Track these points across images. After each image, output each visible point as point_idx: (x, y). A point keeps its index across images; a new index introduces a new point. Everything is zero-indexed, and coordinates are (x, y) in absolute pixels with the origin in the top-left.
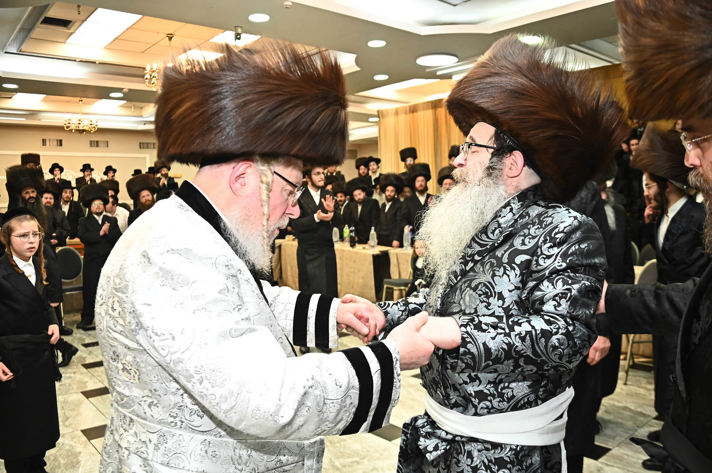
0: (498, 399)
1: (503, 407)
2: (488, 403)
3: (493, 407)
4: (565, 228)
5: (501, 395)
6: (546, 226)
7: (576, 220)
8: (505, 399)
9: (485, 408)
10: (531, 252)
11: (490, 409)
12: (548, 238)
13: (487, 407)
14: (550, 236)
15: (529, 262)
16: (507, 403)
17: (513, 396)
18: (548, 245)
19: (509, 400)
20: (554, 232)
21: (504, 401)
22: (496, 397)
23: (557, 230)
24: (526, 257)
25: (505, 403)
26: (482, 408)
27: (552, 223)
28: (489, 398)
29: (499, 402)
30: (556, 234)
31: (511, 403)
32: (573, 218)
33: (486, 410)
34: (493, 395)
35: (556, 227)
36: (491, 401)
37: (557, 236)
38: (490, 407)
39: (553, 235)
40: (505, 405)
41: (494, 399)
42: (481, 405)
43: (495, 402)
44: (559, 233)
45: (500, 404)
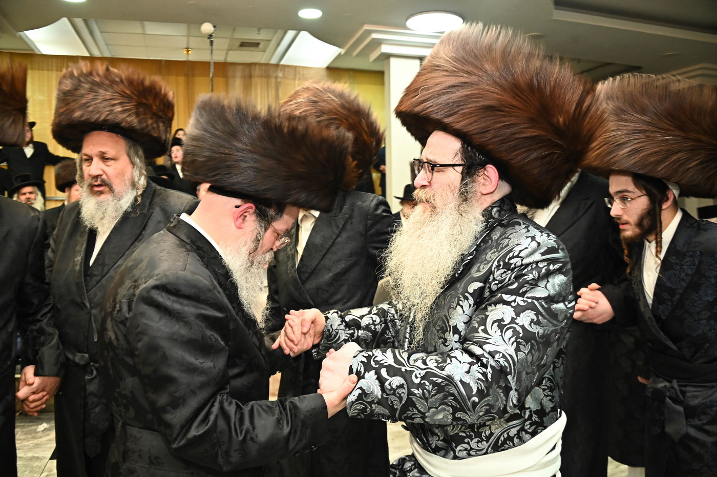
0: (476, 440)
1: (482, 447)
2: (466, 445)
3: (472, 449)
4: (520, 251)
5: (478, 435)
6: (502, 249)
7: (534, 242)
8: (484, 438)
9: (464, 450)
10: (483, 279)
11: (469, 451)
12: (502, 263)
13: (466, 449)
14: (504, 261)
15: (482, 290)
16: (487, 443)
17: (492, 434)
18: (502, 271)
19: (488, 439)
20: (508, 257)
21: (483, 440)
22: (473, 437)
23: (511, 254)
24: (479, 285)
25: (485, 442)
26: (460, 450)
27: (508, 245)
28: (466, 440)
29: (478, 442)
30: (510, 259)
31: (490, 441)
32: (530, 239)
33: (465, 452)
34: (470, 437)
35: (511, 251)
36: (468, 443)
37: (511, 262)
38: (469, 448)
39: (507, 260)
40: (485, 445)
41: (472, 440)
42: (459, 448)
43: (473, 444)
44: (513, 257)
45: (480, 444)
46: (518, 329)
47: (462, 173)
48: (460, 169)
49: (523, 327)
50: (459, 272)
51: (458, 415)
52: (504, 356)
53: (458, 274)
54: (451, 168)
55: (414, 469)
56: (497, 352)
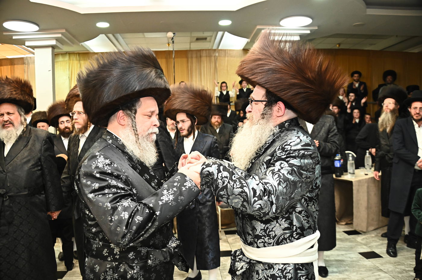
0: (268, 238)
1: (271, 242)
2: (263, 240)
3: (265, 242)
4: (291, 143)
5: (269, 235)
6: (283, 141)
7: (299, 139)
8: (271, 237)
9: (262, 243)
10: (271, 155)
11: (264, 243)
12: (281, 147)
13: (263, 242)
14: (282, 147)
15: (270, 160)
16: (273, 240)
17: (276, 235)
18: (280, 151)
19: (274, 238)
20: (284, 145)
21: (271, 238)
23: (286, 144)
24: (270, 158)
25: (272, 240)
26: (260, 243)
27: (286, 139)
28: (262, 238)
29: (269, 239)
30: (285, 145)
31: (275, 239)
32: (297, 137)
33: (262, 244)
34: (265, 236)
35: (286, 142)
36: (264, 239)
37: (285, 147)
38: (264, 242)
39: (283, 146)
40: (272, 241)
41: (265, 237)
42: (259, 241)
43: (266, 239)
44: (287, 145)
45: (269, 240)
46: (281, 174)
47: (265, 105)
48: (264, 103)
49: (283, 174)
50: (262, 152)
51: (245, 204)
52: (271, 186)
53: (262, 153)
54: (260, 102)
55: (241, 255)
56: (268, 183)
